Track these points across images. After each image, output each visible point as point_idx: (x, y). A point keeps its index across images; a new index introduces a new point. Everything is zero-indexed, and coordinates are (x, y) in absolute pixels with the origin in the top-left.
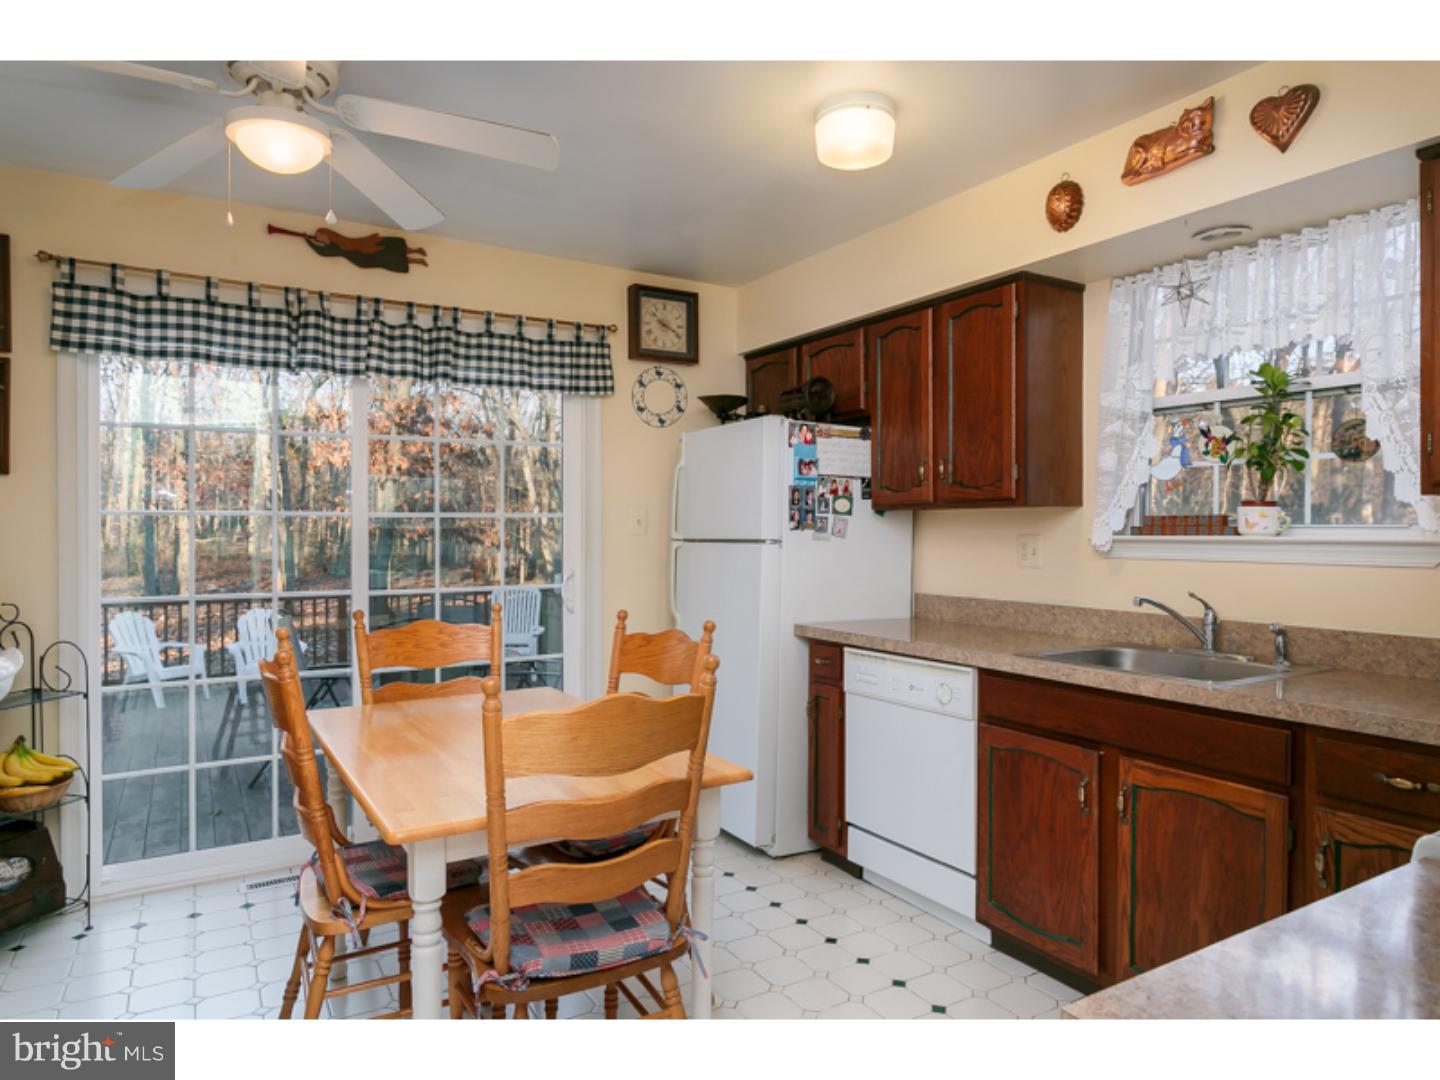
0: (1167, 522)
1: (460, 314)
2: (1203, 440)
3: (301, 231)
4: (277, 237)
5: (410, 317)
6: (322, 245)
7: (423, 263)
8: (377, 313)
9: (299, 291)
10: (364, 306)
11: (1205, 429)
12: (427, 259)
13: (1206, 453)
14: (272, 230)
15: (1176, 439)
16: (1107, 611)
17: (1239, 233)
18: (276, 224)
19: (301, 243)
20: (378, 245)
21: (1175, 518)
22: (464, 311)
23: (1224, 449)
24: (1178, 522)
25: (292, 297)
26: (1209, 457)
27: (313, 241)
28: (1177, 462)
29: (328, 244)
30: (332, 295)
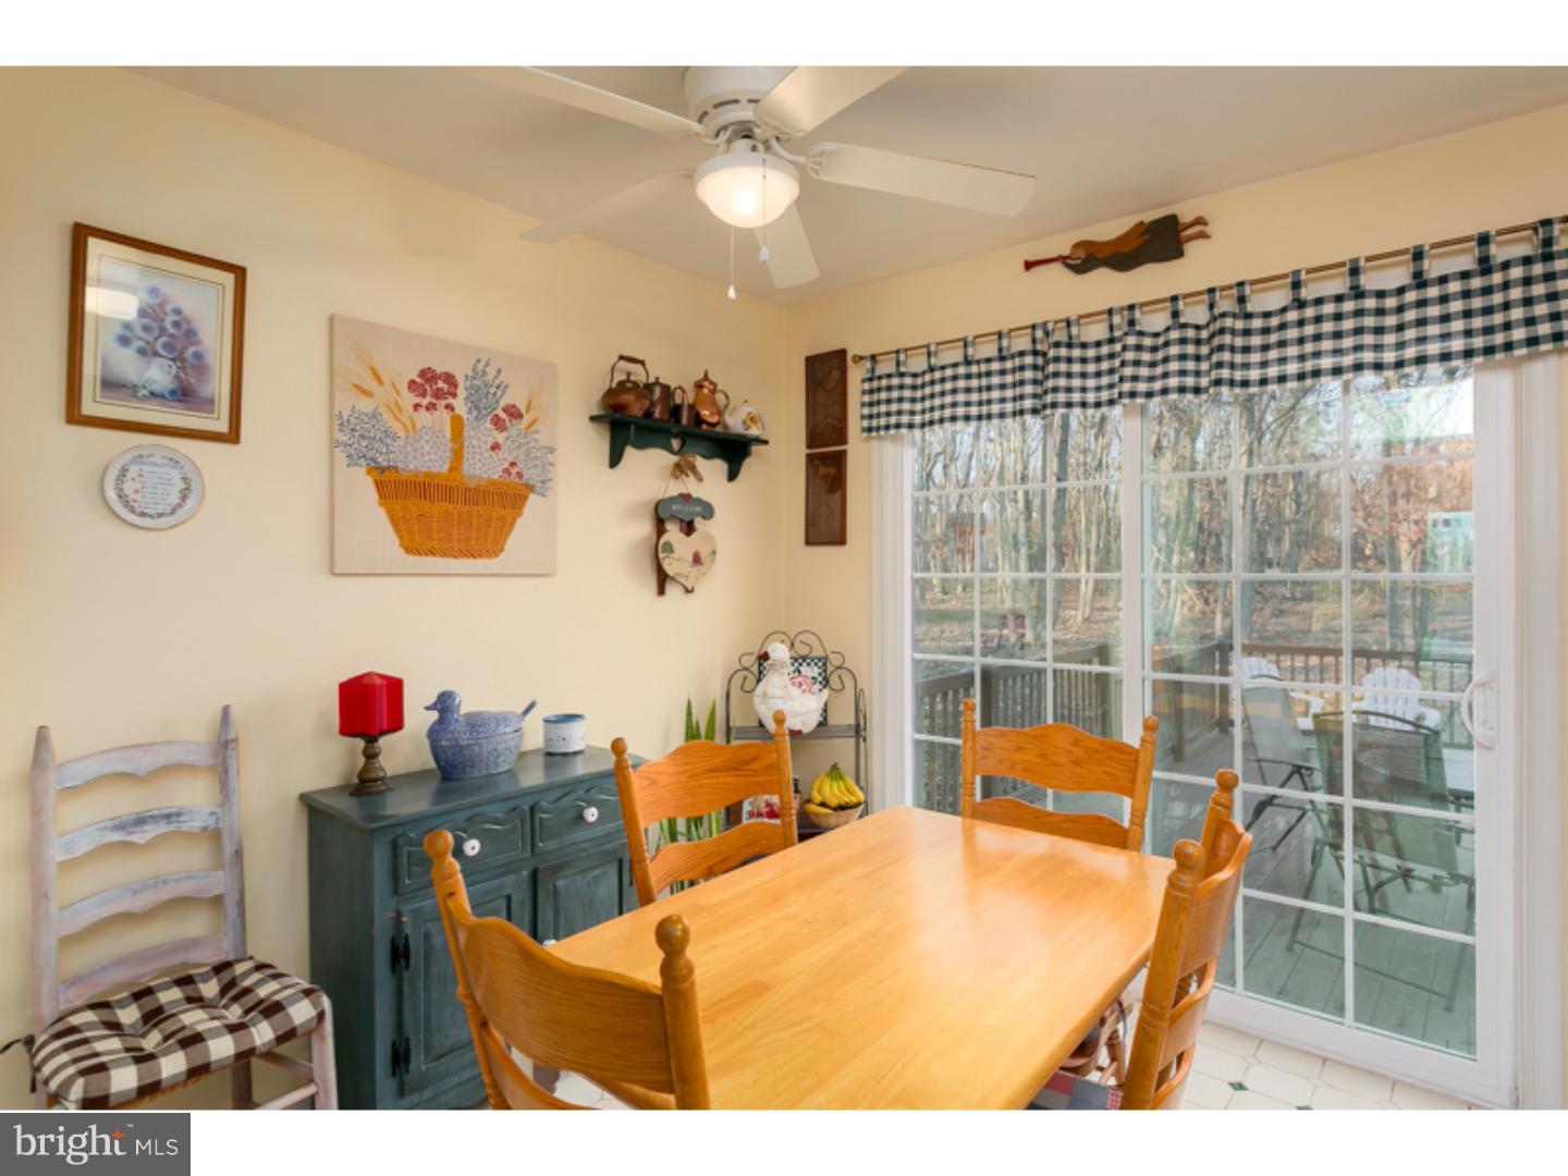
1: (1247, 290)
3: (1054, 255)
4: (1035, 270)
5: (1175, 314)
6: (1078, 262)
7: (1203, 235)
8: (1132, 323)
9: (1045, 324)
10: (1117, 319)
12: (1207, 229)
14: (1029, 265)
18: (1031, 258)
19: (1058, 267)
20: (1143, 234)
22: (1253, 283)
25: (1039, 334)
27: (1069, 261)
29: (1086, 259)
30: (1081, 317)
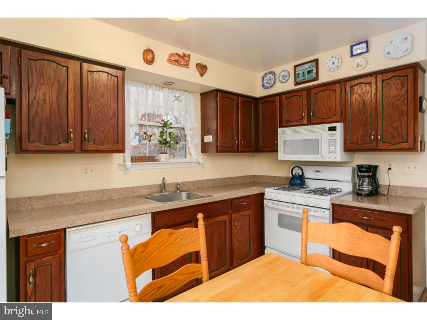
0: (140, 158)
2: (145, 135)
11: (145, 132)
13: (146, 139)
15: (137, 134)
16: (125, 188)
17: (172, 85)
21: (142, 157)
23: (150, 138)
24: (143, 158)
26: (146, 140)
28: (138, 140)
